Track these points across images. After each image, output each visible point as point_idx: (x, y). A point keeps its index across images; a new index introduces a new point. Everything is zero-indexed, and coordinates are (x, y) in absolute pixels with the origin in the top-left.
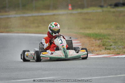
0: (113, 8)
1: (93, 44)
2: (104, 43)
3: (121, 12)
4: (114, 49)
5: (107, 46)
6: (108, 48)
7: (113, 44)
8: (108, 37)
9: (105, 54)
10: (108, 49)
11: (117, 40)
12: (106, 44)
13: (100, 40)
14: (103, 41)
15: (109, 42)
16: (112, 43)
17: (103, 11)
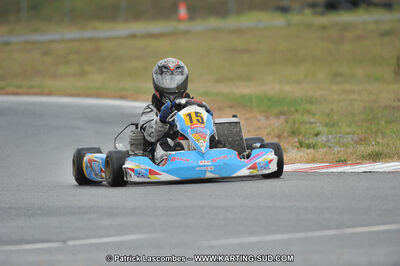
0: (322, 14)
1: (260, 128)
2: (297, 126)
3: (346, 27)
4: (329, 145)
5: (305, 136)
6: (307, 142)
7: (325, 130)
8: (308, 107)
9: (300, 162)
10: (309, 146)
11: (335, 117)
12: (303, 128)
13: (282, 118)
14: (290, 121)
15: (311, 123)
16: (319, 128)
17: (289, 25)
